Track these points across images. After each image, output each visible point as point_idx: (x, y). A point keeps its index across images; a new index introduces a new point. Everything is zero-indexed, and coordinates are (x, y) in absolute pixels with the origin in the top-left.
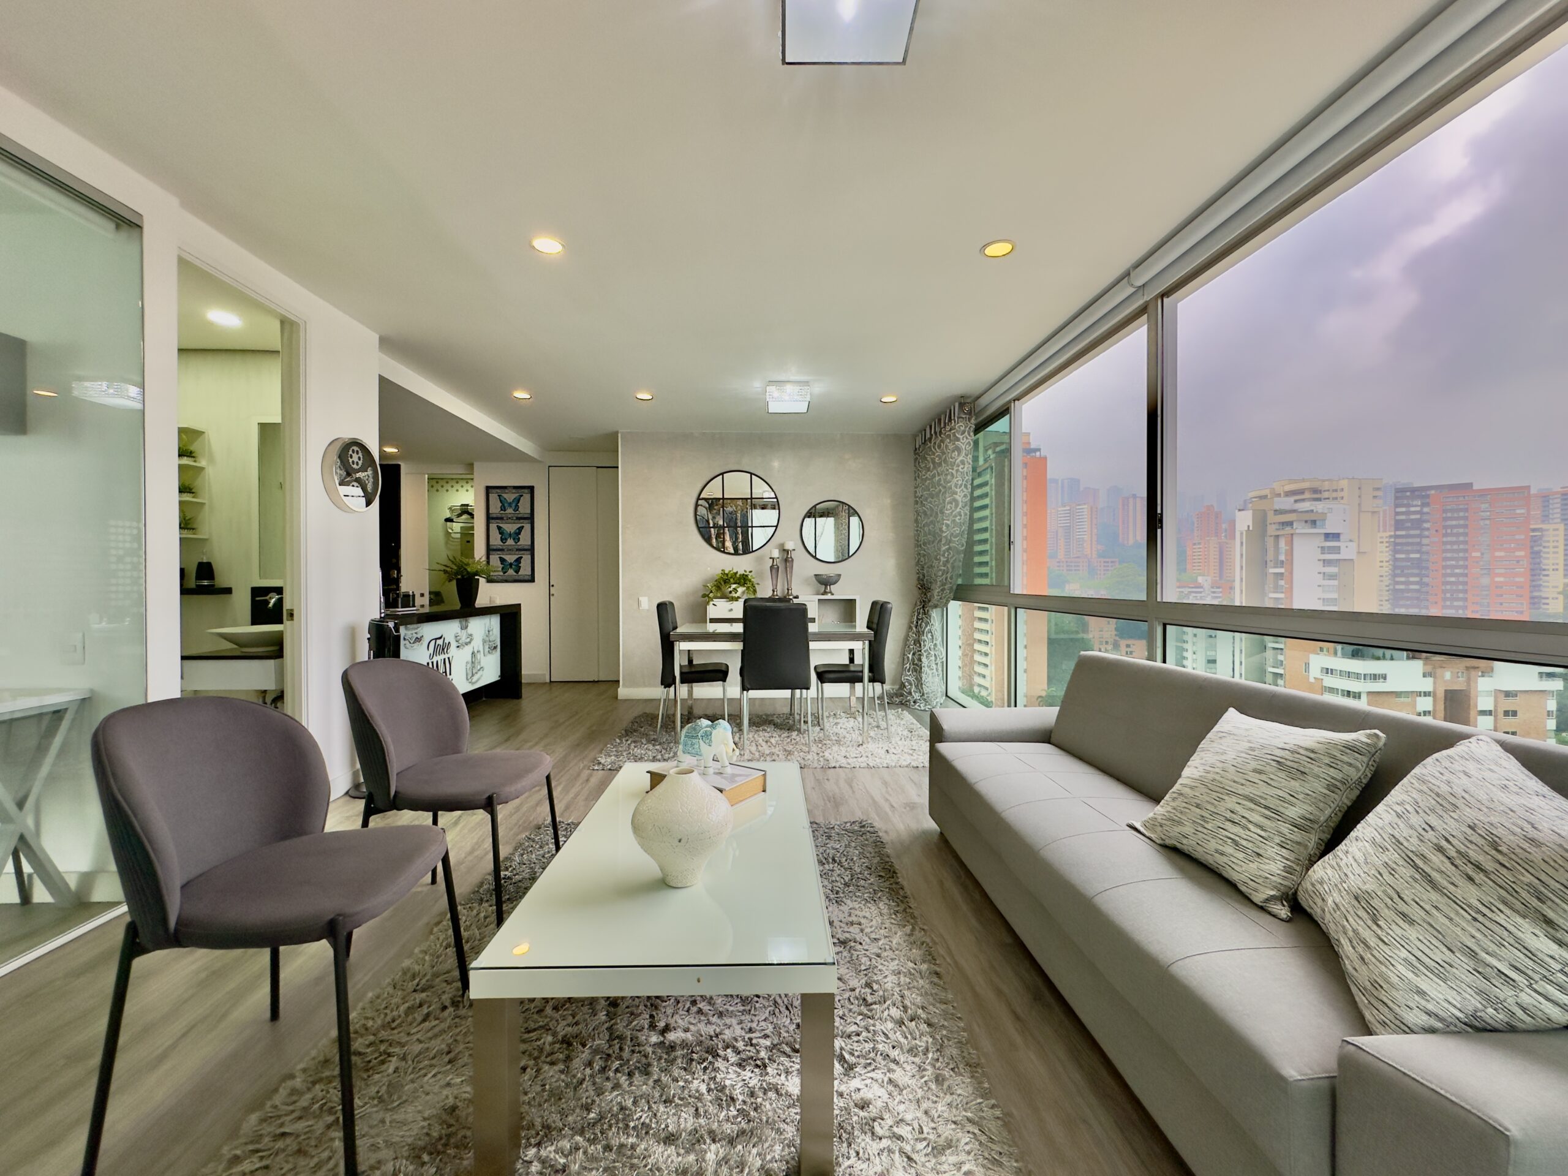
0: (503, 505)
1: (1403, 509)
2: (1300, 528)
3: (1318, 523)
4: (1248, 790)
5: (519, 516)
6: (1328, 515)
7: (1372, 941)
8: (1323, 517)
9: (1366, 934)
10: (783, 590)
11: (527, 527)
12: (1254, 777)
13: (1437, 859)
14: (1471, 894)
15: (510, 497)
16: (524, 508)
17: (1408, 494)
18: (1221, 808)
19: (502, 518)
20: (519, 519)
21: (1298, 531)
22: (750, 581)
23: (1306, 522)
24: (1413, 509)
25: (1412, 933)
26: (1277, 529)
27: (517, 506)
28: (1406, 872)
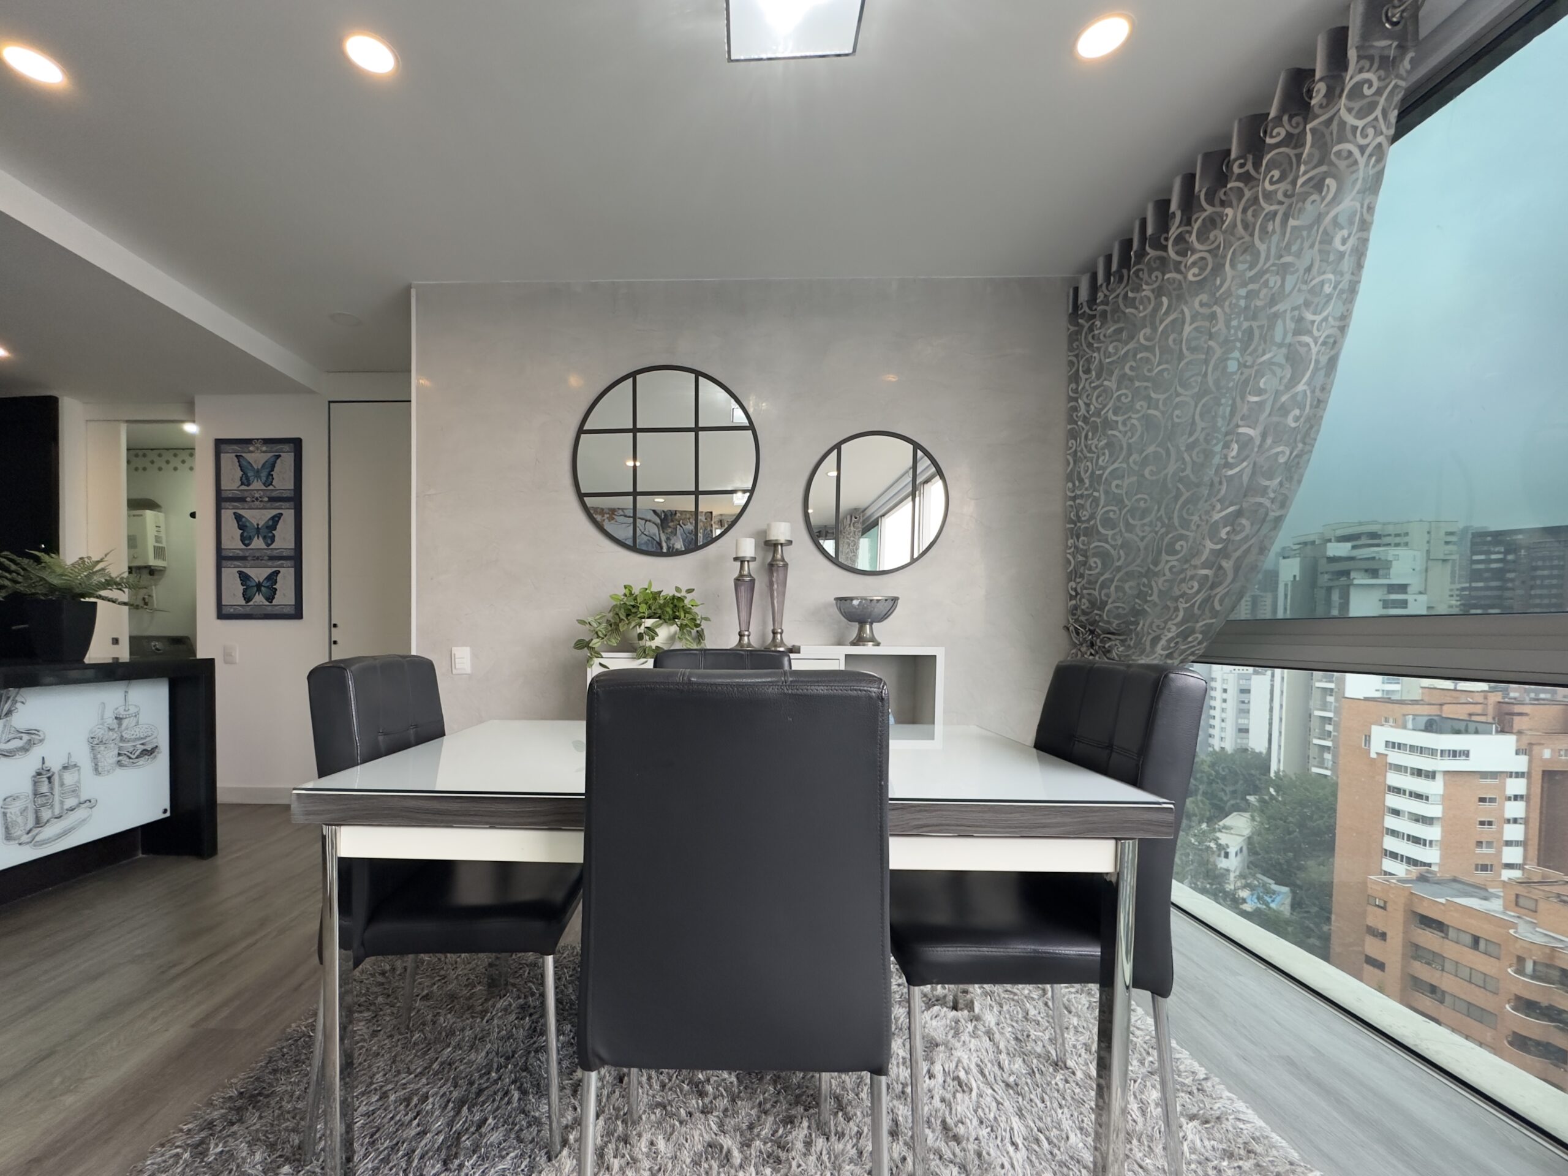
0: (245, 473)
1: (1482, 557)
2: (1359, 579)
3: (1381, 572)
5: (274, 494)
6: (1394, 563)
8: (1388, 565)
10: (763, 636)
11: (289, 515)
15: (257, 458)
16: (283, 480)
17: (1489, 539)
19: (242, 500)
20: (272, 499)
21: (1356, 582)
22: (687, 611)
23: (1366, 571)
24: (1493, 557)
26: (1329, 579)
27: (270, 475)
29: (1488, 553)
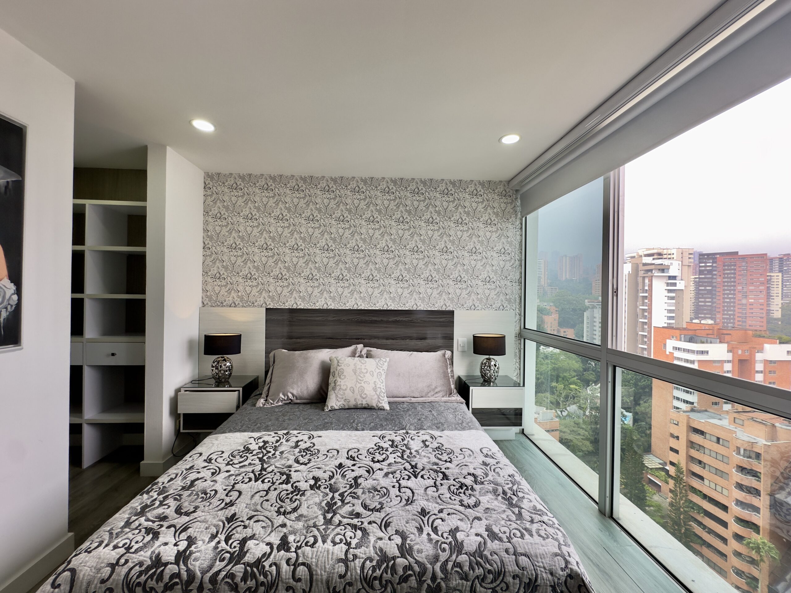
1: (703, 265)
2: (656, 273)
3: (665, 270)
6: (670, 266)
8: (668, 268)
17: (706, 257)
23: (659, 270)
24: (708, 264)
26: (644, 274)
29: (706, 263)
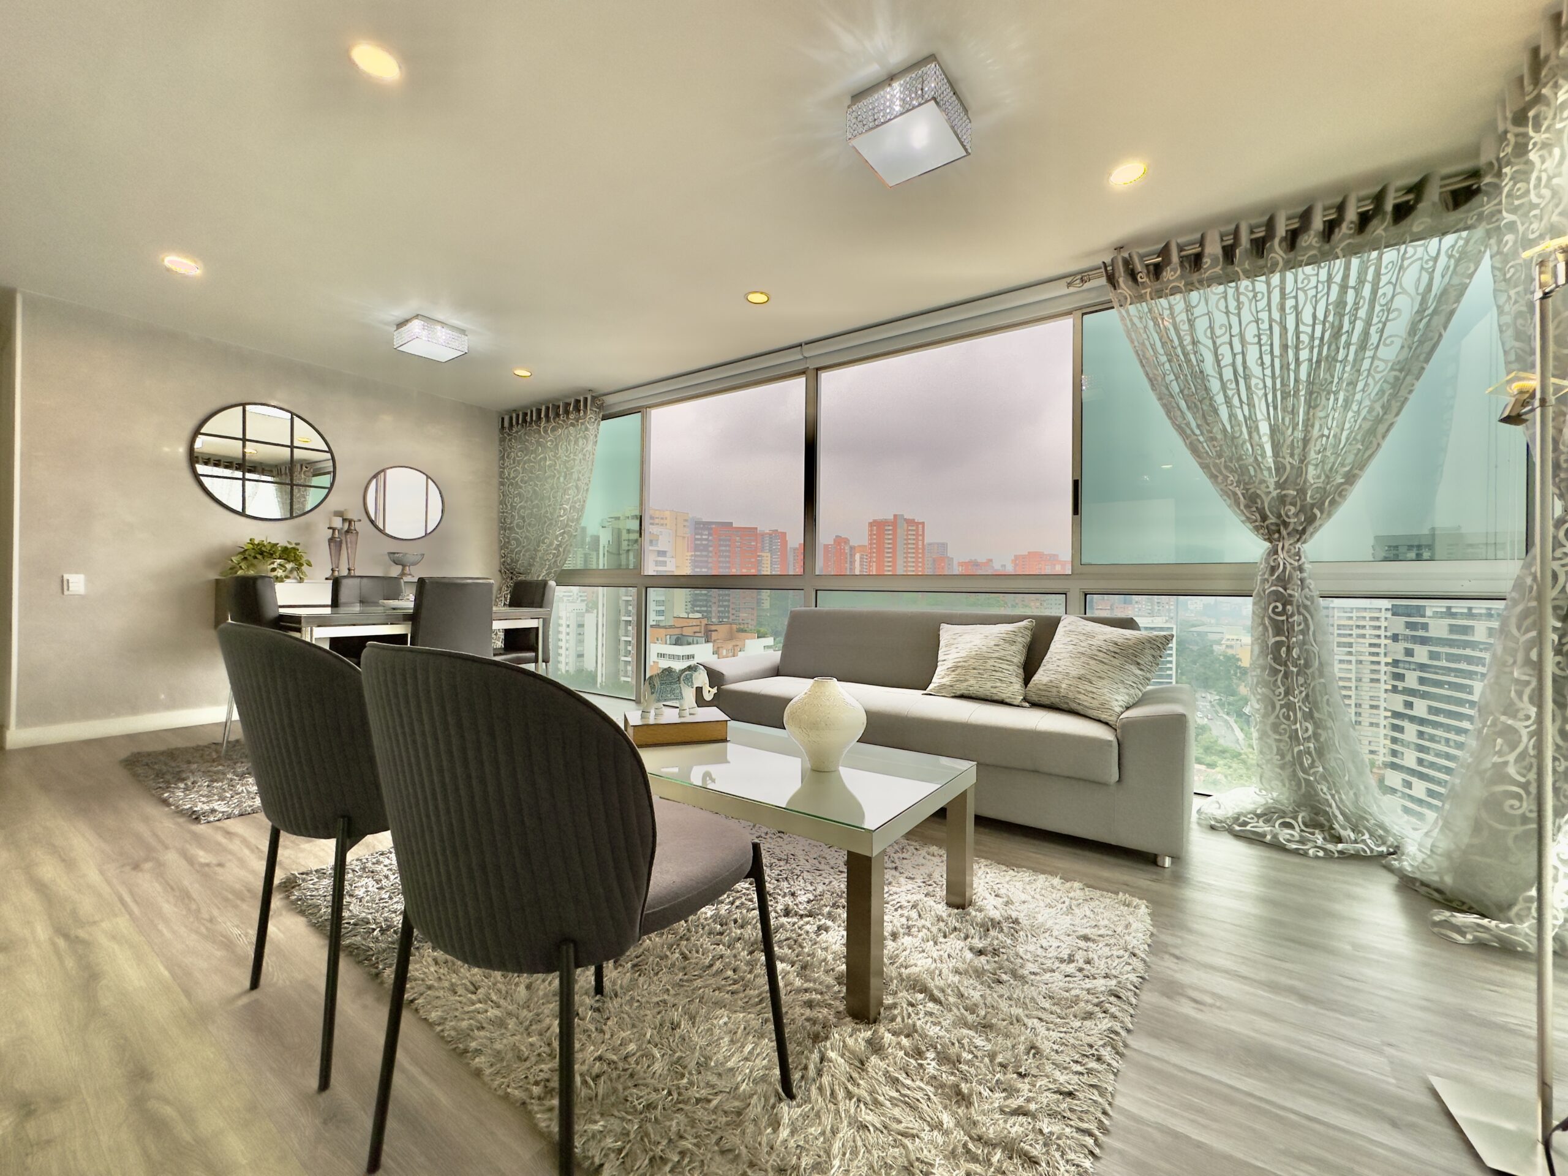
4: (996, 655)
7: (1095, 690)
9: (1090, 689)
12: (997, 648)
13: (1101, 654)
14: (1116, 662)
17: (701, 526)
18: (988, 666)
22: (300, 556)
25: (1105, 682)
28: (1092, 662)
29: (702, 534)
